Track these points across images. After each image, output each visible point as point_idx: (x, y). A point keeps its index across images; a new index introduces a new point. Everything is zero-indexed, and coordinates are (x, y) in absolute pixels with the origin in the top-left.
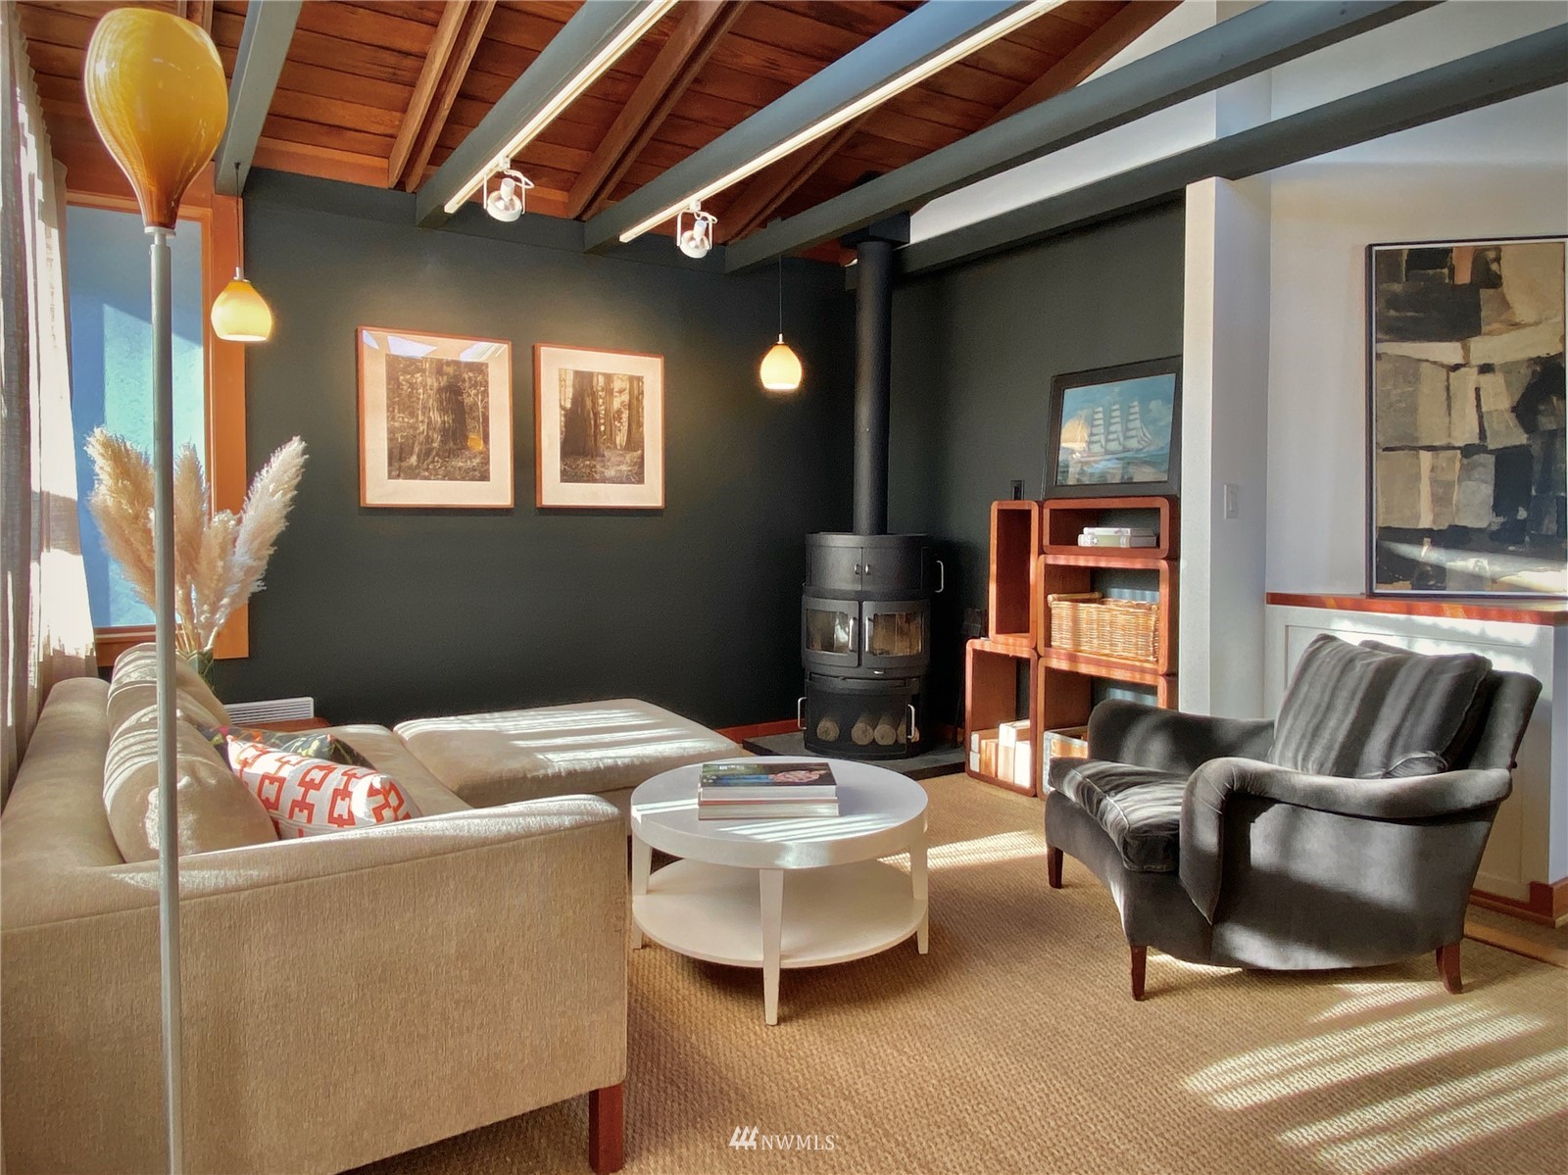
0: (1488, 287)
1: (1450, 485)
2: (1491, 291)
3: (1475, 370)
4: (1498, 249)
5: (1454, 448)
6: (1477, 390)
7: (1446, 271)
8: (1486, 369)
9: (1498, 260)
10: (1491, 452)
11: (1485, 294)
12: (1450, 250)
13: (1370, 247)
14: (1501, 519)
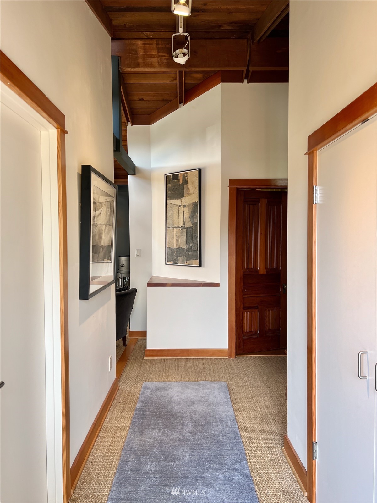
0: (185, 184)
1: (179, 237)
2: (186, 185)
3: (183, 206)
4: (187, 173)
5: (180, 227)
6: (183, 212)
7: (178, 180)
8: (185, 206)
9: (187, 176)
10: (186, 228)
11: (185, 186)
12: (179, 174)
13: (165, 175)
14: (187, 246)
